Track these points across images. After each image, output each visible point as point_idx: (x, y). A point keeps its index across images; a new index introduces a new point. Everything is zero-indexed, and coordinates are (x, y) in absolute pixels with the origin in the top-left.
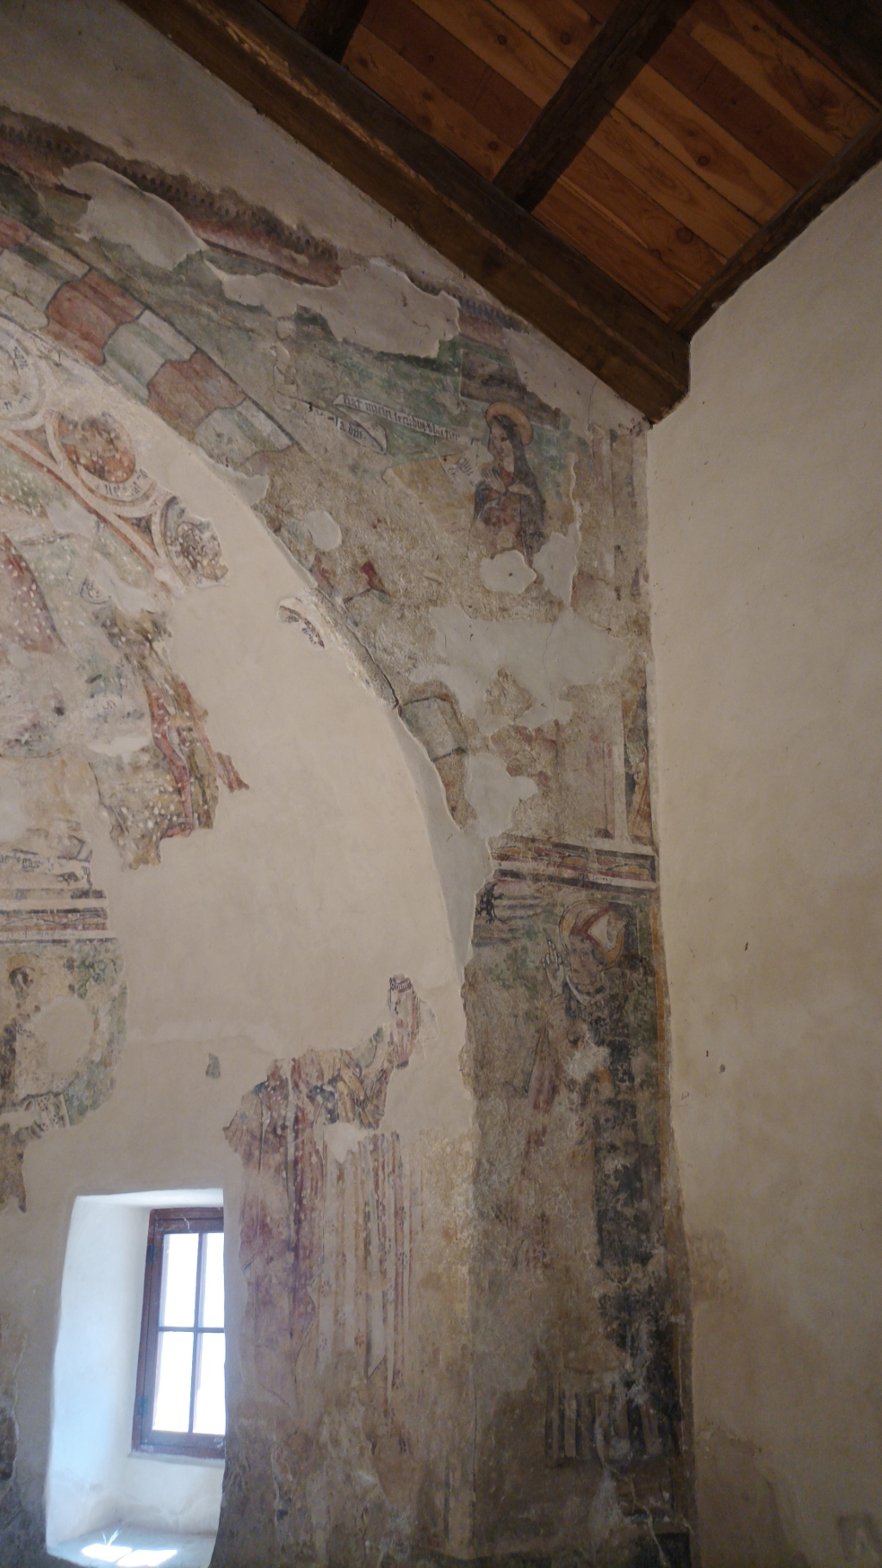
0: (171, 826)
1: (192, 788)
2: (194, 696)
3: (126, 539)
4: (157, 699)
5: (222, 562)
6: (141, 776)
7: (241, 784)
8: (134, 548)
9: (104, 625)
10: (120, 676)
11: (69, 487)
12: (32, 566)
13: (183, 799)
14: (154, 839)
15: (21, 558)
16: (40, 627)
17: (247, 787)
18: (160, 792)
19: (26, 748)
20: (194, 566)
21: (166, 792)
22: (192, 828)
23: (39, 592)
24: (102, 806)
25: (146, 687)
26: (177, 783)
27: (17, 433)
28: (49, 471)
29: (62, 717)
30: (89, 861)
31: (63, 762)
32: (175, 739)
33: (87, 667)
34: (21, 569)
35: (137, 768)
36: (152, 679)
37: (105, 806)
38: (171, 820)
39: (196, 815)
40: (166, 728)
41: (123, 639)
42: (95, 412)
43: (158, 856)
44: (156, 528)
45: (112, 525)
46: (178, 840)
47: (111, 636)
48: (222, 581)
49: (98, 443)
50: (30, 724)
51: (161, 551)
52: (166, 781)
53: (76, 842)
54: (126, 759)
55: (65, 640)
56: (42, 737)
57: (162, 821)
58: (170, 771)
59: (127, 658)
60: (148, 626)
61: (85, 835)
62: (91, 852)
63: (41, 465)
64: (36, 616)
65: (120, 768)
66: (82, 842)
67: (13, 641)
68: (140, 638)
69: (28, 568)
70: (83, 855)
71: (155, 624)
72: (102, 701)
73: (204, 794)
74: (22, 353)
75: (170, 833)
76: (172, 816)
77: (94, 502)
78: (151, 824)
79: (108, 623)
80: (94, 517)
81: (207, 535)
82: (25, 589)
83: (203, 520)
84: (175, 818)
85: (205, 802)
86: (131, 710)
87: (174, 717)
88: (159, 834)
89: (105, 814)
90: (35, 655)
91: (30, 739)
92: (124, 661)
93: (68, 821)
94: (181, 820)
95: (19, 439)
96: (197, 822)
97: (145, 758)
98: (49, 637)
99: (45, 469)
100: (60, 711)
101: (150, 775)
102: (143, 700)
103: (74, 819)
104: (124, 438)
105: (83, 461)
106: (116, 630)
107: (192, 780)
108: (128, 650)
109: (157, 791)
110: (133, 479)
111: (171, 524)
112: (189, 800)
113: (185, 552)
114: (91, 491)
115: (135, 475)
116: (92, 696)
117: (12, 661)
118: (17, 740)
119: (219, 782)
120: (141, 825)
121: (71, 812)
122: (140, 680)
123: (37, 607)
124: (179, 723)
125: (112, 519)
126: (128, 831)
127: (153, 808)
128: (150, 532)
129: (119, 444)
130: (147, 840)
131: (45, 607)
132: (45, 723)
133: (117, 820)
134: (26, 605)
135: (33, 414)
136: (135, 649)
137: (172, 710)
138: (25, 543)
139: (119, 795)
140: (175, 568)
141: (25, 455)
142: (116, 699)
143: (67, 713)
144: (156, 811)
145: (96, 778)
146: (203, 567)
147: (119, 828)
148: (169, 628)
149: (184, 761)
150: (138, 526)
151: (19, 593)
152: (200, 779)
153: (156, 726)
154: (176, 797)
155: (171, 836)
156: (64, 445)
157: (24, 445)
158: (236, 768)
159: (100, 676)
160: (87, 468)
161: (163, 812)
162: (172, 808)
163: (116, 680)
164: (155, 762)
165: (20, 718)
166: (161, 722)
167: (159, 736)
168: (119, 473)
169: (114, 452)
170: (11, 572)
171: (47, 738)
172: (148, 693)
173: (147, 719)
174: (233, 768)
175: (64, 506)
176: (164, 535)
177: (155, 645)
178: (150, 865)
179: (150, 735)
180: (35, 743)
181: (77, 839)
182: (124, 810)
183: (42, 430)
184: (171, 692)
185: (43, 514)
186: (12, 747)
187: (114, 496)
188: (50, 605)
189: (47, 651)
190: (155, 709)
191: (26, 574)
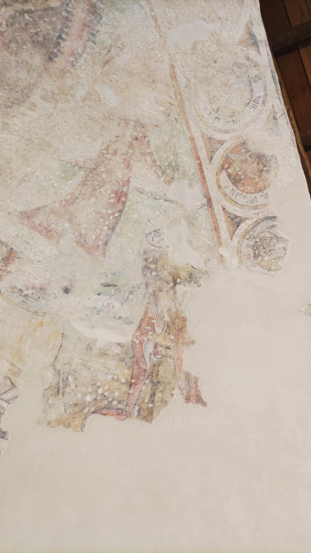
0: (108, 407)
1: (145, 388)
2: (188, 328)
3: (215, 221)
4: (151, 319)
5: (280, 263)
6: (103, 361)
7: (199, 400)
8: (216, 229)
9: (146, 260)
10: (131, 293)
11: (204, 178)
12: (128, 204)
13: (131, 392)
14: (86, 410)
15: (126, 195)
16: (98, 237)
17: (204, 404)
18: (113, 379)
19: (22, 299)
20: (256, 256)
21: (118, 380)
22: (128, 415)
23: (117, 219)
24: (52, 368)
25: (147, 308)
26: (132, 378)
27: (203, 135)
28: (200, 165)
29: (65, 295)
30: (9, 403)
31: (41, 324)
32: (149, 348)
33: (110, 276)
34: (119, 200)
35: (103, 354)
36: (156, 305)
37: (54, 369)
38: (111, 402)
39: (137, 408)
40: (146, 339)
41: (154, 273)
42: (268, 152)
43: (83, 426)
44: (243, 226)
45: (213, 210)
46: (110, 421)
47: (147, 267)
48: (273, 273)
49: (251, 168)
50: (39, 286)
51: (236, 239)
52: (124, 374)
53: (8, 383)
54: (99, 344)
55: (107, 253)
56: (40, 299)
57: (102, 400)
58: (131, 368)
59: (147, 285)
60: (183, 274)
61: (20, 382)
62: (16, 397)
63: (198, 158)
64: (101, 230)
65: (89, 348)
66: (13, 385)
67: (73, 234)
68: (170, 278)
69: (124, 203)
70: (7, 396)
71: (191, 276)
72: (104, 300)
73: (154, 394)
74: (261, 101)
75: (104, 411)
76: (114, 399)
77: (214, 193)
78: (89, 398)
79: (151, 260)
80: (205, 201)
81: (281, 245)
82: (110, 212)
83: (284, 236)
84: (115, 403)
85: (153, 402)
86: (124, 316)
87: (158, 335)
88: (93, 409)
89: (50, 374)
90: (79, 250)
91: (31, 295)
92: (143, 286)
93: (13, 365)
94: (120, 406)
95: (201, 139)
96: (136, 413)
97: (117, 350)
98: (98, 246)
99: (198, 162)
100: (66, 291)
101: (112, 364)
102: (138, 315)
103: (20, 366)
104: (272, 173)
105: (229, 170)
106: (153, 266)
107: (147, 382)
108: (151, 281)
109: (110, 377)
110: (258, 195)
111: (258, 229)
112: (137, 394)
113: (255, 247)
114: (219, 187)
115: (261, 194)
116: (99, 294)
117: (61, 243)
118: (20, 290)
119: (176, 392)
120: (79, 395)
121: (20, 360)
122: (146, 301)
123: (107, 225)
124: (160, 340)
125: (217, 208)
126: (63, 395)
127: (99, 387)
128: (238, 226)
129: (265, 174)
130: (77, 409)
131: (113, 229)
132: (50, 292)
133: (58, 383)
134: (101, 220)
135: (226, 132)
136: (158, 282)
137: (158, 330)
138: (138, 189)
139: (74, 366)
140: (239, 251)
141: (195, 149)
142: (117, 305)
143: (70, 295)
144: (100, 391)
145: (61, 346)
146: (263, 260)
147: (56, 390)
148: (201, 281)
149: (148, 366)
150: (232, 219)
151: (104, 212)
152: (156, 384)
153: (138, 334)
154: (125, 388)
155: (105, 415)
156: (227, 157)
157: (200, 144)
158: (200, 387)
159: (115, 286)
160: (229, 176)
161: (106, 394)
162: (117, 394)
163: (127, 294)
164: (122, 356)
165: (36, 278)
166: (146, 333)
167: (137, 342)
168: (249, 188)
169: (256, 177)
170: (110, 198)
171: (43, 301)
172: (146, 313)
173: (135, 327)
174: (197, 386)
175: (190, 185)
176: (247, 232)
177: (178, 287)
178: (70, 429)
179: (130, 338)
180: (32, 299)
181: (11, 381)
182: (70, 379)
183: (221, 143)
184: (167, 319)
185: (169, 183)
186: (13, 292)
187: (233, 198)
188: (117, 230)
189: (89, 252)
190: (144, 324)
191: (120, 206)
